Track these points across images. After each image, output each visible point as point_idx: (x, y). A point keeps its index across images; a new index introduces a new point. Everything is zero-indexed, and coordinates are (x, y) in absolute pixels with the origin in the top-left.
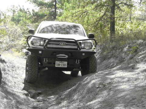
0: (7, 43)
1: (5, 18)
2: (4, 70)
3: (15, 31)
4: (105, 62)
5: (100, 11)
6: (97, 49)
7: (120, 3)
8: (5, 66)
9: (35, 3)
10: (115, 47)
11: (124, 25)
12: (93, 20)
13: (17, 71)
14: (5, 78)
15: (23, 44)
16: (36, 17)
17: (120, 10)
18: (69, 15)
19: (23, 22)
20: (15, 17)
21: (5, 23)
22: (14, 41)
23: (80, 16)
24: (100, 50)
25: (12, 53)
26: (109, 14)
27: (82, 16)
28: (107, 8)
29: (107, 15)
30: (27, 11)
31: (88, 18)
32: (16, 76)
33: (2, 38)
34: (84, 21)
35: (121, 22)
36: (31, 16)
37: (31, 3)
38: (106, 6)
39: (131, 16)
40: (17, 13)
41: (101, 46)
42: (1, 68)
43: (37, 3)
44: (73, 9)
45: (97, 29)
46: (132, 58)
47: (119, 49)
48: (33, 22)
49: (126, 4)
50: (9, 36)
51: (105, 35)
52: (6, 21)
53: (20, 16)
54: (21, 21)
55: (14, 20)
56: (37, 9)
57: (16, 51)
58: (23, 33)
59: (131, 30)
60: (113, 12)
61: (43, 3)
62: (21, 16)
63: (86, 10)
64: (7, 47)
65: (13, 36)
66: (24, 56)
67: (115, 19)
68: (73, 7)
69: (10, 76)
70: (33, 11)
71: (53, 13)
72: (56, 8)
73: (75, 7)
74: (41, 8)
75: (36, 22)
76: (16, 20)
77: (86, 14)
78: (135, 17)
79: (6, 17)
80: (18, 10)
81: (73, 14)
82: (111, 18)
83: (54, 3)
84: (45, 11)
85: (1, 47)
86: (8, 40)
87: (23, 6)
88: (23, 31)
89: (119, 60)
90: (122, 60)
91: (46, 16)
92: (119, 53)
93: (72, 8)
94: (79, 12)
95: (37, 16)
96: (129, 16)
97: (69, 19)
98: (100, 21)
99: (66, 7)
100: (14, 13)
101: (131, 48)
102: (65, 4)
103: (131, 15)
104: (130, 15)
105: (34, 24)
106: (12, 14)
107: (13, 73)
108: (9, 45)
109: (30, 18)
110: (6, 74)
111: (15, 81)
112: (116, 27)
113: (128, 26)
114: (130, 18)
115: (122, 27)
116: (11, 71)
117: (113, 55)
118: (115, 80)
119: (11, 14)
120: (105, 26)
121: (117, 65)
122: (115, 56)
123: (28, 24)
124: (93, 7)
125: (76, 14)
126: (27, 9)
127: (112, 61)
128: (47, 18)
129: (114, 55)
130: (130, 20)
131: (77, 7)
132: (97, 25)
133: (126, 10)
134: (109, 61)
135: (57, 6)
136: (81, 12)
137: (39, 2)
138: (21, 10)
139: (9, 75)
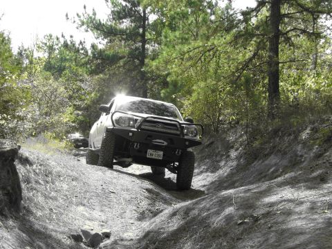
0: (34, 120)
1: (31, 62)
2: (28, 181)
3: (52, 93)
4: (257, 165)
5: (245, 49)
6: (238, 134)
7: (291, 30)
8: (29, 172)
9: (98, 29)
10: (279, 130)
11: (300, 78)
12: (230, 67)
13: (56, 183)
14: (28, 199)
15: (69, 121)
16: (99, 61)
17: (290, 46)
18: (174, 55)
19: (72, 72)
20: (53, 62)
21: (30, 74)
22: (49, 116)
23: (200, 59)
24: (245, 137)
25: (45, 142)
26: (265, 54)
27: (203, 60)
28: (262, 40)
29: (260, 57)
30: (81, 47)
31: (218, 64)
32: (53, 194)
33: (24, 109)
34: (209, 71)
35: (294, 73)
36: (89, 60)
37: (89, 30)
38: (259, 35)
39: (316, 59)
40: (57, 52)
41: (247, 126)
42: (21, 176)
43: (103, 31)
44: (182, 43)
45: (238, 87)
46: (319, 156)
48: (92, 73)
49: (304, 32)
50: (39, 103)
51: (255, 103)
52: (33, 71)
53: (63, 60)
54: (67, 71)
55: (51, 69)
56: (102, 44)
57: (55, 138)
58: (70, 98)
59: (317, 91)
60: (275, 50)
61: (116, 29)
62: (66, 60)
63: (213, 44)
64: (35, 129)
65: (48, 103)
66: (71, 150)
67: (280, 65)
68: (182, 39)
70: (93, 46)
71: (137, 52)
72: (144, 42)
73: (187, 40)
74: (111, 41)
75: (100, 72)
76: (54, 67)
77: (214, 55)
78: (325, 62)
79: (34, 60)
80: (60, 45)
81: (183, 54)
82: (269, 64)
83: (141, 30)
84: (120, 48)
85: (22, 129)
86: (38, 113)
87: (71, 37)
88: (71, 93)
89: (290, 161)
90: (295, 159)
91: (121, 58)
93: (180, 40)
94: (196, 51)
95: (102, 59)
96: (312, 58)
97: (174, 66)
98: (244, 70)
99: (168, 39)
100: (50, 53)
101: (316, 132)
102: (166, 33)
103: (317, 57)
104: (315, 56)
105: (96, 77)
106: (46, 55)
107: (48, 187)
108: (40, 124)
109: (86, 63)
110: (32, 189)
111: (52, 207)
112: (281, 84)
113: (310, 82)
114: (315, 63)
115: (295, 84)
117: (274, 147)
118: (280, 206)
119: (43, 55)
120: (256, 82)
121: (284, 172)
122: (279, 151)
123: (81, 78)
124: (229, 37)
125: (191, 54)
126: (81, 42)
127: (274, 161)
128: (125, 64)
129: (277, 149)
130: (315, 68)
131: (193, 38)
132: (237, 80)
133: (304, 45)
134: (267, 162)
135: (148, 36)
136: (201, 49)
137: (107, 28)
138: (66, 45)
139: (38, 192)
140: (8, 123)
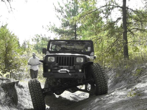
2: (22, 94)
8: (22, 91)
9: (56, 31)
14: (21, 101)
20: (39, 46)
21: (28, 52)
40: (40, 41)
43: (59, 32)
47: (129, 72)
52: (29, 50)
53: (43, 44)
69: (26, 99)
92: (128, 76)
110: (23, 97)
116: (28, 95)
117: (124, 78)
132: (109, 51)
140: (16, 73)
